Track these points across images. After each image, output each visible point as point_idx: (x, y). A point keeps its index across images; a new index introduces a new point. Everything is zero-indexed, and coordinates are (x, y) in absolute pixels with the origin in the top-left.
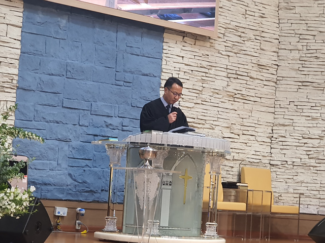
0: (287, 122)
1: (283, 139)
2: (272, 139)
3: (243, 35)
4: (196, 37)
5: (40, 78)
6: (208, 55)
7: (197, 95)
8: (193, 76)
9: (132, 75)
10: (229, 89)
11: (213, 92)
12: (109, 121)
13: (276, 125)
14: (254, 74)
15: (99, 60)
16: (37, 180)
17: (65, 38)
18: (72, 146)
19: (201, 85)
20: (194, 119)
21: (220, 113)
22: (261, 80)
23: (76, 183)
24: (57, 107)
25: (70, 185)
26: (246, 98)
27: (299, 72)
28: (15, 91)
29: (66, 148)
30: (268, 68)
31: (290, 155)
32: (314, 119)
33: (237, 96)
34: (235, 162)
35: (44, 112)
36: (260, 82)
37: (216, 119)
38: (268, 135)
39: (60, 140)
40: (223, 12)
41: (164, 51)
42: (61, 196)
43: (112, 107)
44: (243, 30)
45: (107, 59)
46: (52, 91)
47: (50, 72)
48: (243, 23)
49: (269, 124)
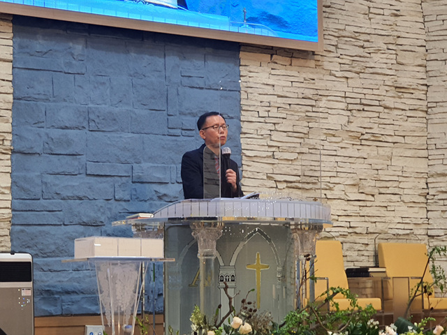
1: (444, 196)
2: (428, 197)
3: (366, 44)
4: (292, 54)
5: (47, 134)
6: (314, 80)
7: (302, 141)
8: (293, 113)
9: (194, 119)
10: (352, 127)
11: (325, 134)
12: (162, 190)
13: (432, 176)
14: (389, 102)
15: (139, 101)
16: (54, 287)
17: (83, 71)
18: (106, 231)
19: (306, 124)
20: (299, 176)
21: (340, 164)
22: (403, 110)
24: (78, 176)
26: (381, 139)
30: (412, 91)
33: (365, 137)
34: (370, 236)
35: (57, 185)
36: (400, 112)
37: (334, 174)
38: (420, 192)
39: (85, 224)
40: (333, 14)
41: (241, 78)
42: (93, 309)
43: (165, 168)
44: (367, 37)
45: (153, 97)
46: (67, 152)
47: (62, 125)
48: (366, 26)
49: (421, 175)
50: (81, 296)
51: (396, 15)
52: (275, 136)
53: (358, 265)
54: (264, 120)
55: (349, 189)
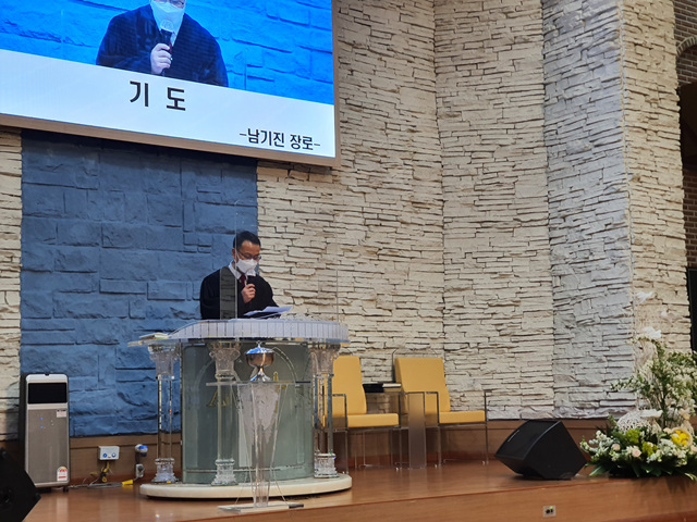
0: (464, 284)
1: (461, 310)
2: (444, 311)
3: (383, 160)
4: (310, 169)
5: (59, 251)
6: (331, 195)
7: (319, 256)
8: (310, 228)
9: (210, 235)
10: (370, 242)
11: (343, 249)
12: (178, 307)
13: (448, 290)
14: (406, 217)
17: (97, 186)
18: (120, 350)
19: (324, 240)
21: (357, 279)
22: (419, 225)
23: (132, 407)
24: (92, 293)
25: (121, 411)
26: (398, 254)
27: (476, 208)
28: (18, 274)
29: (111, 354)
30: (428, 206)
31: (473, 333)
32: (503, 276)
33: (382, 252)
34: (388, 351)
35: (70, 303)
36: (417, 227)
37: (352, 290)
38: (437, 306)
39: (99, 343)
40: (350, 129)
41: (259, 194)
42: (107, 429)
43: (181, 285)
44: (384, 153)
45: (168, 213)
46: (81, 269)
47: (75, 241)
48: (383, 142)
49: (437, 290)
50: (95, 416)
51: (413, 131)
52: (293, 251)
53: (375, 381)
54: (280, 235)
55: (366, 305)
